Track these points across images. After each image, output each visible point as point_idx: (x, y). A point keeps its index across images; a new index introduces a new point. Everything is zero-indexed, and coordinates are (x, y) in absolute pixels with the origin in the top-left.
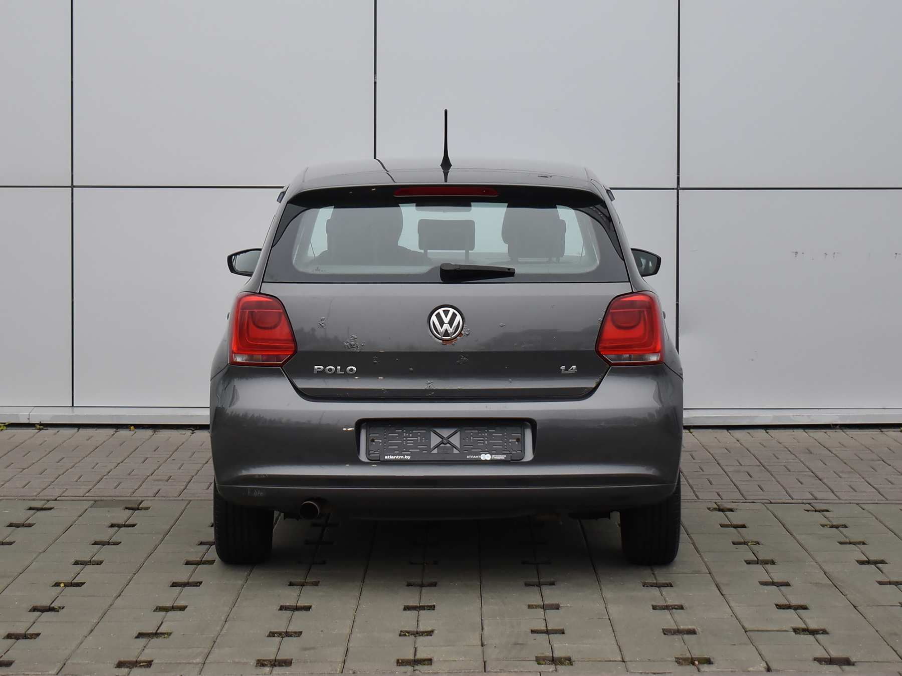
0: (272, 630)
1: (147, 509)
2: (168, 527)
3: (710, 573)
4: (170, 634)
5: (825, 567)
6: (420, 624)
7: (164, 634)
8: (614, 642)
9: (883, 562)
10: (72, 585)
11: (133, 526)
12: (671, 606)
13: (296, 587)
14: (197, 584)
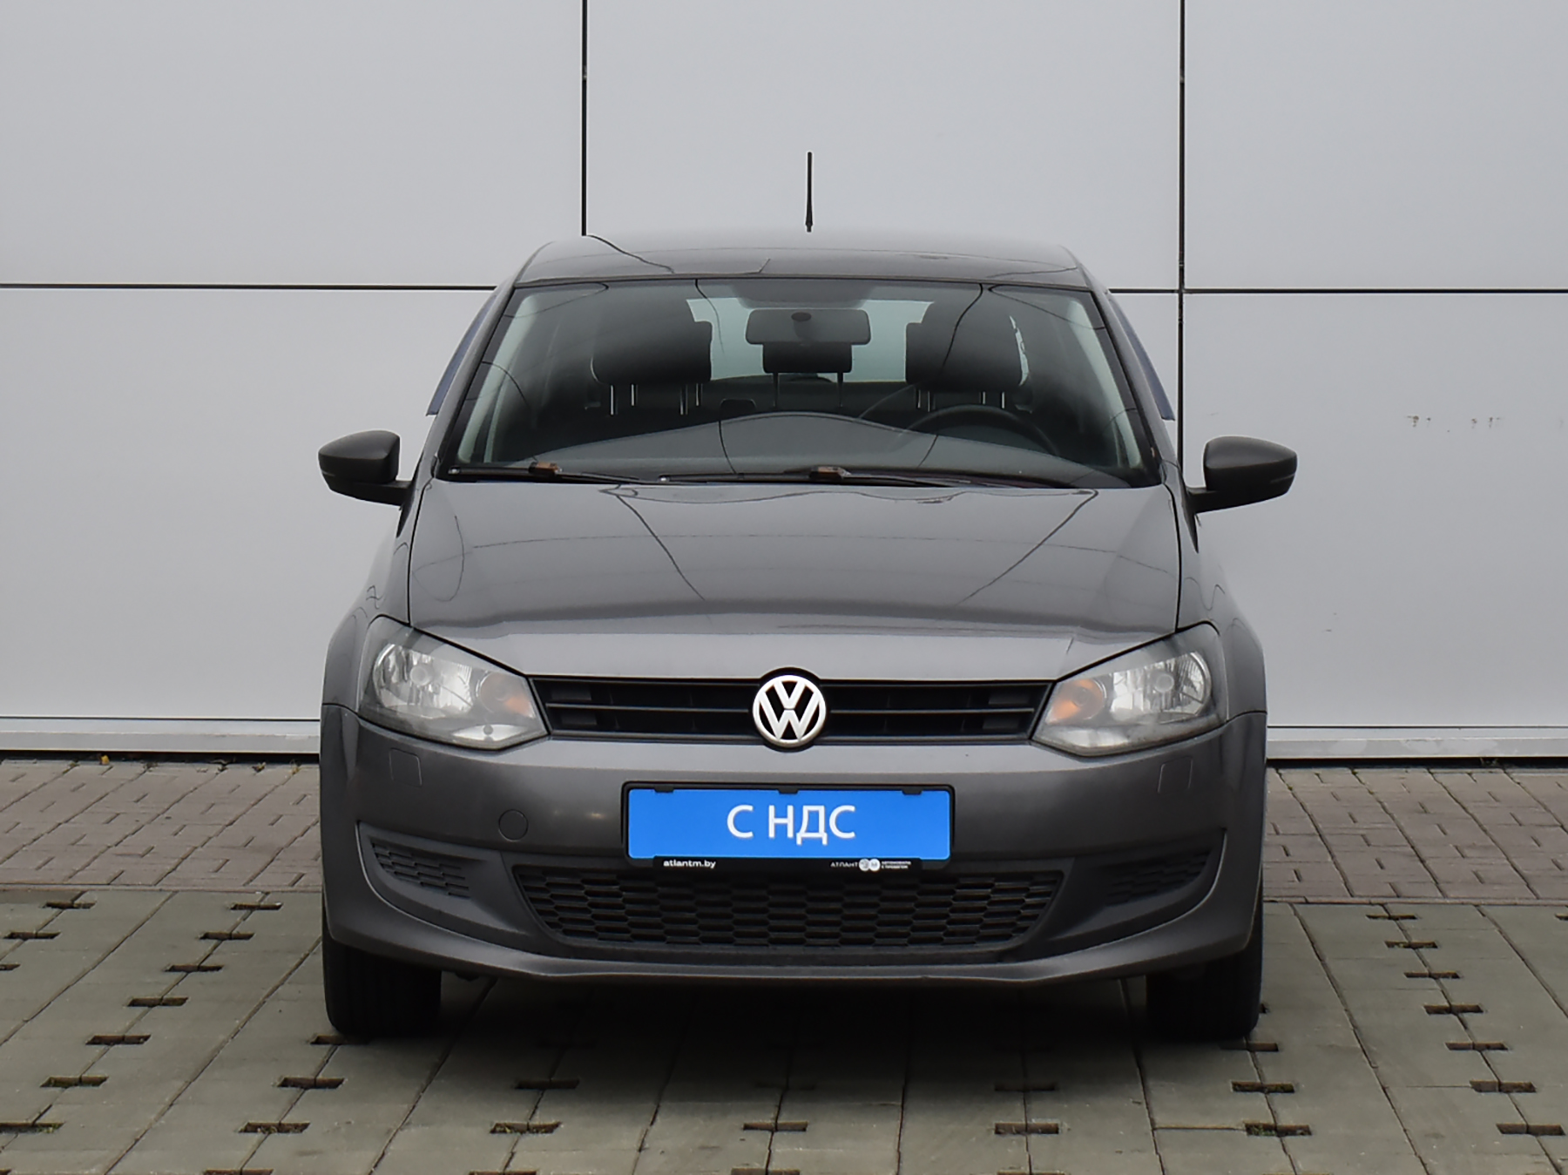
0: (251, 1121)
1: (87, 906)
2: (117, 939)
4: (57, 1126)
5: (1359, 1019)
6: (538, 1114)
7: (48, 1126)
9: (1475, 1009)
11: (52, 936)
13: (325, 1047)
14: (139, 1040)
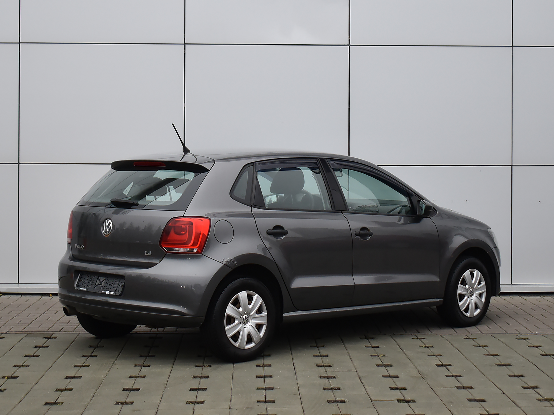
0: (118, 401)
1: (55, 338)
3: (357, 371)
4: (62, 403)
5: (419, 368)
6: (198, 397)
7: (60, 403)
8: (300, 407)
9: (450, 365)
10: (12, 378)
11: (47, 347)
12: (334, 388)
13: (132, 379)
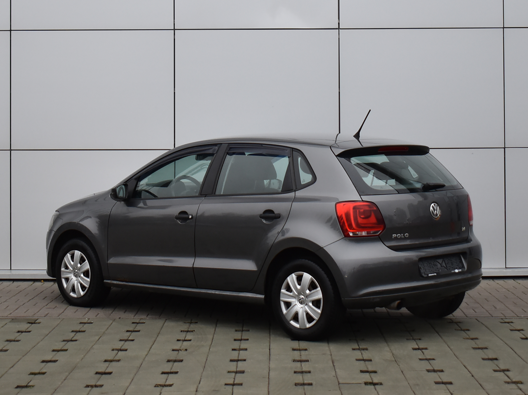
0: (88, 384)
1: (39, 323)
2: (48, 332)
3: (332, 355)
4: (33, 386)
6: (167, 381)
7: (30, 386)
8: (266, 389)
9: (426, 349)
11: (30, 332)
12: (304, 371)
13: (107, 362)
14: (55, 361)
